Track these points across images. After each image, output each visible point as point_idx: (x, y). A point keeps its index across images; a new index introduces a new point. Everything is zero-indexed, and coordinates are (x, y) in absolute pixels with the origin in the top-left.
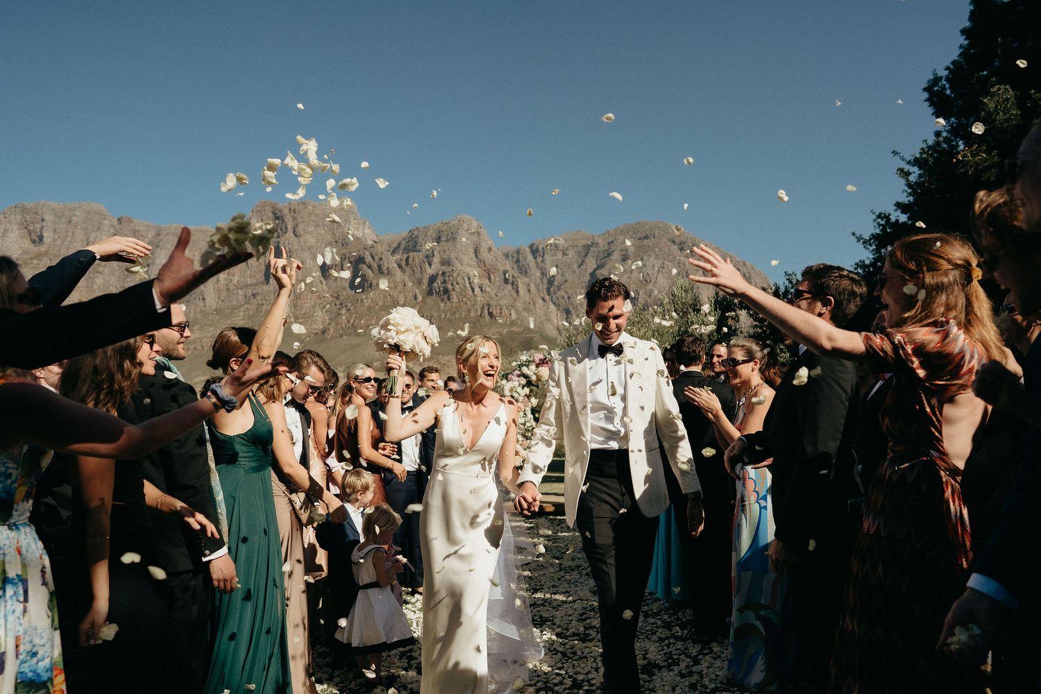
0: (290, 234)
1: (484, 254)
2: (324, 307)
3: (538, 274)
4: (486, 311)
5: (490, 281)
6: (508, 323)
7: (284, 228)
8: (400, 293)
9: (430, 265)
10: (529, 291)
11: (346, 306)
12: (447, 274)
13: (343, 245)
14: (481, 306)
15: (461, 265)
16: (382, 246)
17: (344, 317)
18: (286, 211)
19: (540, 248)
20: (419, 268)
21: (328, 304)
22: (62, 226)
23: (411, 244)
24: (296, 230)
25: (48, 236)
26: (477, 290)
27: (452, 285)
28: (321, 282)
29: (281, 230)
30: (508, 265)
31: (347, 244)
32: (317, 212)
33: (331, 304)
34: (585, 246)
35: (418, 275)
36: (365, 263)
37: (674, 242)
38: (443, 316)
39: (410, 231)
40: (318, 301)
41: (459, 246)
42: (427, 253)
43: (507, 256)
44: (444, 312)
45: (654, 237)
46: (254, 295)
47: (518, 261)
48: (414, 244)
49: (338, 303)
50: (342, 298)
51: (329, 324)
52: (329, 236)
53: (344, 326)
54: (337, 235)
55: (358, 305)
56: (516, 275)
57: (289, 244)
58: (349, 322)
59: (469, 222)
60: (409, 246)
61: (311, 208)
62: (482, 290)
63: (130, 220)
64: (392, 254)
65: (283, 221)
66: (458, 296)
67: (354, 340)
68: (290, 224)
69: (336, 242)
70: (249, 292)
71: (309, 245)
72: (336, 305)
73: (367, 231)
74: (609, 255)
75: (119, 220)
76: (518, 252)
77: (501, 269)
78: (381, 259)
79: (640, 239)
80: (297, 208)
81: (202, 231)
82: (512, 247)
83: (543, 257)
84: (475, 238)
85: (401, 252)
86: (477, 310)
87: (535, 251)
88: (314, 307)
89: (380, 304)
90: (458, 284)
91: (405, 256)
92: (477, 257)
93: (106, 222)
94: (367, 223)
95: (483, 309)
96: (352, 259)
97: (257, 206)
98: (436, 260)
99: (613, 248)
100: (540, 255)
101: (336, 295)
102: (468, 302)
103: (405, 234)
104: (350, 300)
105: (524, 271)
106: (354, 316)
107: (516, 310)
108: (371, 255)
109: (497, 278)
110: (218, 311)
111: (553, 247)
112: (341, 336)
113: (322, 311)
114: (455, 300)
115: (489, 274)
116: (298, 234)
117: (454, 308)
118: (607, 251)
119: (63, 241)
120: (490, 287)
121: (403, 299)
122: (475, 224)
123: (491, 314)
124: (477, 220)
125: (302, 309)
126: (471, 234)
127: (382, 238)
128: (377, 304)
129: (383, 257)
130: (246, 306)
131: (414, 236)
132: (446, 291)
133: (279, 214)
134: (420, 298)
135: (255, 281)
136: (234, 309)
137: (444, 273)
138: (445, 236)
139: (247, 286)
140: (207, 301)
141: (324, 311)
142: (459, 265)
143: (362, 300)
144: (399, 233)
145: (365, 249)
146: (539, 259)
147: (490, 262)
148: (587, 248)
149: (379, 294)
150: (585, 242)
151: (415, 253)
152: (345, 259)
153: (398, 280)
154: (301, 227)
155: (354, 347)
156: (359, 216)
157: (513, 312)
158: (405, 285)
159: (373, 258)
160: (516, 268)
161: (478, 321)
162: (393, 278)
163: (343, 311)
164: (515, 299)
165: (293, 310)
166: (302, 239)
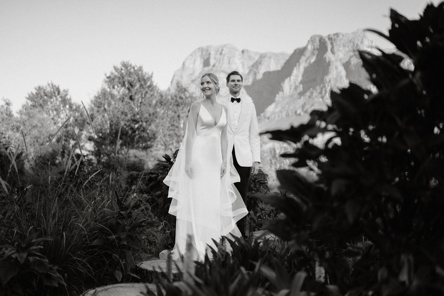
18: (327, 40)
22: (218, 56)
24: (332, 50)
25: (212, 61)
32: (345, 38)
52: (351, 52)
61: (341, 36)
63: (247, 51)
65: (326, 44)
68: (329, 47)
71: (340, 57)
75: (243, 52)
93: (237, 53)
110: (290, 97)
119: (219, 63)
140: (285, 92)
154: (336, 48)
166: (336, 55)
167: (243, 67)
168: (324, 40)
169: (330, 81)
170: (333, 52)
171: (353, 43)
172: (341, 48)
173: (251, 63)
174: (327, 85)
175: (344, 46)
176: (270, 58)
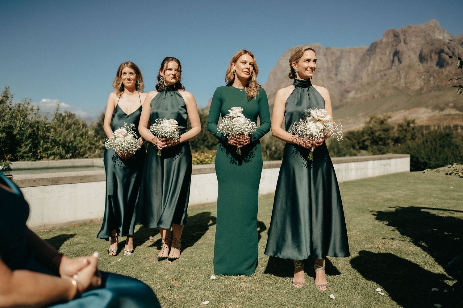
0: (402, 43)
2: (421, 77)
7: (399, 41)
11: (433, 76)
13: (431, 45)
16: (454, 42)
17: (432, 82)
18: (400, 32)
21: (423, 75)
24: (405, 41)
28: (419, 65)
29: (398, 42)
31: (434, 44)
32: (416, 30)
33: (424, 75)
36: (444, 52)
40: (418, 75)
46: (385, 75)
49: (428, 74)
50: (431, 72)
51: (424, 86)
52: (423, 41)
53: (432, 86)
54: (428, 40)
55: (440, 75)
58: (434, 84)
61: (413, 28)
63: (330, 48)
64: (461, 46)
65: (399, 37)
67: (437, 93)
69: (428, 44)
70: (382, 74)
71: (412, 47)
72: (427, 76)
73: (446, 35)
75: (327, 49)
78: (454, 49)
80: (405, 29)
88: (415, 78)
89: (453, 73)
93: (321, 51)
94: (446, 31)
96: (437, 51)
97: (386, 32)
101: (427, 71)
104: (435, 73)
106: (438, 81)
110: (368, 84)
112: (430, 91)
113: (420, 80)
116: (406, 43)
127: (454, 38)
128: (452, 73)
129: (455, 47)
130: (381, 81)
133: (396, 34)
135: (385, 68)
136: (376, 82)
139: (381, 71)
140: (363, 80)
141: (421, 79)
143: (442, 72)
145: (444, 44)
149: (452, 68)
152: (432, 52)
154: (408, 39)
155: (437, 97)
156: (441, 28)
159: (449, 49)
163: (432, 79)
165: (404, 80)
166: (409, 45)
167: (327, 62)
168: (397, 33)
169: (404, 68)
170: (405, 43)
171: (425, 32)
172: (413, 39)
173: (334, 58)
174: (401, 72)
175: (416, 37)
176: (349, 52)
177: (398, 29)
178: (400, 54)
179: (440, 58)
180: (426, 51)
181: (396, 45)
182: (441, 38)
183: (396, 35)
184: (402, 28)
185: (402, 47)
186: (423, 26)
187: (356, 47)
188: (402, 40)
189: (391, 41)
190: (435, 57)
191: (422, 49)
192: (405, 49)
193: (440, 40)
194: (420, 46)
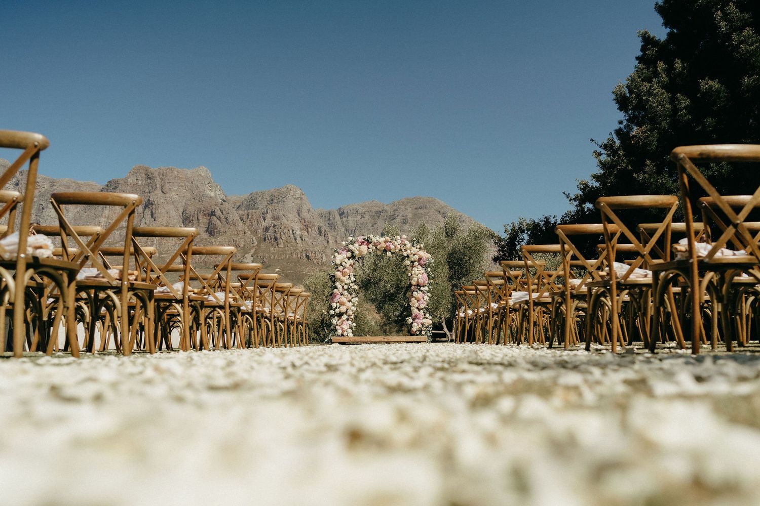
0: (159, 191)
1: (305, 214)
3: (343, 229)
4: (304, 255)
5: (308, 234)
6: (320, 264)
7: (154, 186)
8: (241, 238)
9: (264, 220)
10: (336, 241)
12: (277, 227)
13: (199, 201)
14: (301, 250)
15: (288, 220)
16: (229, 204)
19: (345, 211)
20: (256, 221)
23: (251, 203)
26: (298, 239)
27: (281, 235)
29: (152, 187)
30: (321, 223)
31: (203, 202)
34: (377, 212)
35: (255, 226)
36: (215, 215)
37: (439, 212)
38: (272, 257)
39: (251, 194)
41: (286, 207)
42: (263, 210)
43: (321, 216)
44: (273, 253)
45: (426, 208)
47: (329, 219)
48: (254, 204)
53: (197, 261)
54: (195, 193)
56: (327, 230)
57: (157, 198)
59: (295, 190)
60: (249, 205)
62: (302, 240)
64: (236, 210)
66: (284, 243)
69: (194, 199)
73: (218, 193)
74: (394, 218)
76: (329, 213)
77: (317, 225)
78: (228, 213)
79: (416, 209)
80: (164, 171)
81: (89, 185)
82: (325, 210)
83: (347, 217)
84: (298, 201)
85: (243, 209)
86: (298, 254)
87: (341, 214)
90: (284, 234)
91: (246, 212)
92: (299, 215)
94: (219, 187)
95: (302, 253)
96: (206, 212)
97: (134, 169)
98: (269, 216)
99: (397, 214)
100: (345, 217)
102: (291, 248)
103: (246, 196)
104: (202, 242)
105: (332, 226)
107: (326, 255)
108: (221, 210)
109: (314, 231)
111: (354, 212)
114: (282, 245)
115: (307, 228)
116: (164, 191)
117: (280, 251)
118: (393, 216)
120: (308, 237)
121: (243, 243)
122: (299, 192)
123: (307, 257)
124: (301, 189)
125: (164, 248)
126: (296, 199)
127: (229, 198)
129: (230, 212)
130: (120, 243)
131: (253, 198)
132: (276, 239)
133: (151, 176)
134: (256, 243)
137: (274, 226)
138: (275, 199)
142: (286, 220)
144: (244, 195)
145: (216, 205)
146: (345, 219)
147: (309, 219)
148: (379, 213)
149: (225, 239)
150: (377, 209)
151: (254, 210)
152: (200, 212)
153: (240, 229)
156: (213, 181)
157: (324, 256)
158: (245, 233)
159: (222, 213)
160: (327, 225)
161: (298, 261)
162: (237, 227)
164: (326, 247)
177: (153, 169)
178: (154, 206)
179: (210, 223)
180: (191, 209)
181: (150, 193)
182: (213, 195)
183: (149, 177)
184: (160, 169)
185: (156, 196)
186: (189, 172)
187: (80, 182)
188: (158, 186)
189: (142, 185)
190: (204, 220)
191: (186, 204)
192: (163, 201)
193: (210, 197)
194: (184, 201)
